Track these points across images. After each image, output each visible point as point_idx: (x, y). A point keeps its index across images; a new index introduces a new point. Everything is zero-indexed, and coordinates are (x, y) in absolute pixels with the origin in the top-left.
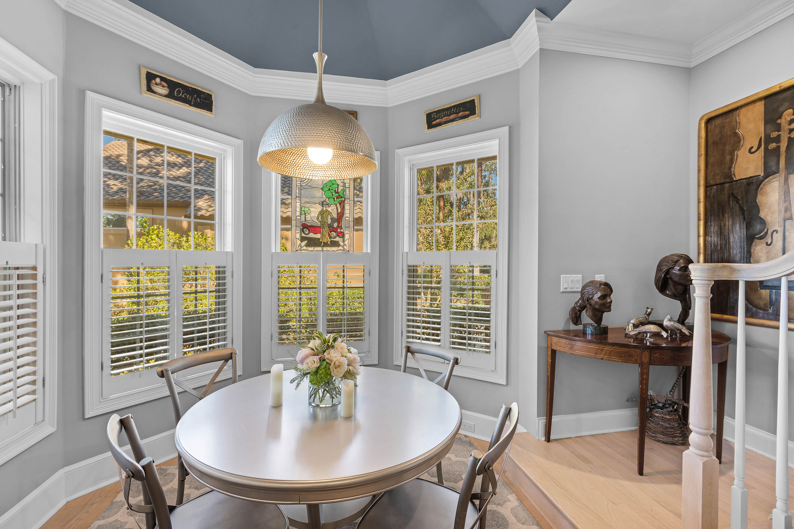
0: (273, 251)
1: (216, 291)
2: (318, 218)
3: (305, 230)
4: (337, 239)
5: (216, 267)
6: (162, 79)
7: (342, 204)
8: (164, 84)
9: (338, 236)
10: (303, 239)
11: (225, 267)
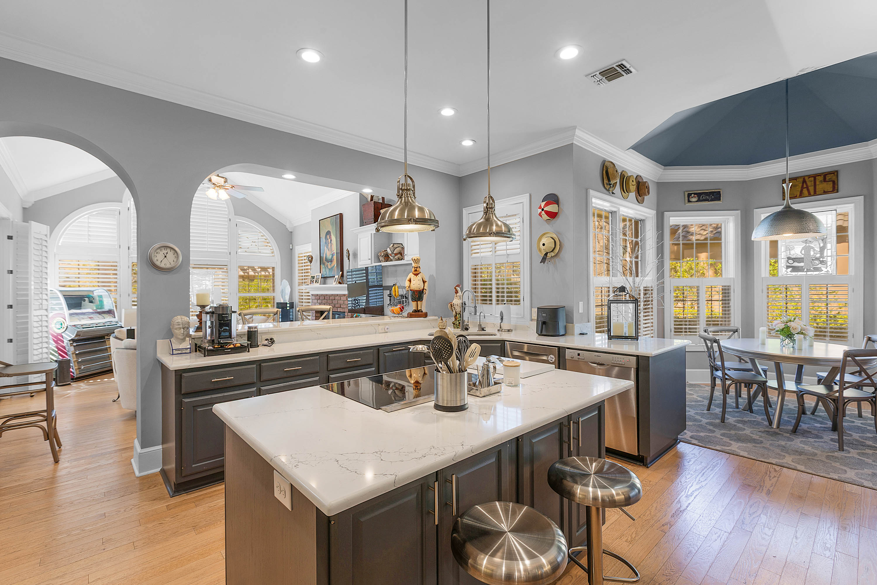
0: (763, 276)
1: (722, 300)
2: (801, 252)
3: (789, 261)
4: (820, 266)
5: (722, 286)
6: (695, 194)
7: (824, 240)
8: (696, 196)
9: (821, 263)
10: (788, 267)
11: (728, 286)
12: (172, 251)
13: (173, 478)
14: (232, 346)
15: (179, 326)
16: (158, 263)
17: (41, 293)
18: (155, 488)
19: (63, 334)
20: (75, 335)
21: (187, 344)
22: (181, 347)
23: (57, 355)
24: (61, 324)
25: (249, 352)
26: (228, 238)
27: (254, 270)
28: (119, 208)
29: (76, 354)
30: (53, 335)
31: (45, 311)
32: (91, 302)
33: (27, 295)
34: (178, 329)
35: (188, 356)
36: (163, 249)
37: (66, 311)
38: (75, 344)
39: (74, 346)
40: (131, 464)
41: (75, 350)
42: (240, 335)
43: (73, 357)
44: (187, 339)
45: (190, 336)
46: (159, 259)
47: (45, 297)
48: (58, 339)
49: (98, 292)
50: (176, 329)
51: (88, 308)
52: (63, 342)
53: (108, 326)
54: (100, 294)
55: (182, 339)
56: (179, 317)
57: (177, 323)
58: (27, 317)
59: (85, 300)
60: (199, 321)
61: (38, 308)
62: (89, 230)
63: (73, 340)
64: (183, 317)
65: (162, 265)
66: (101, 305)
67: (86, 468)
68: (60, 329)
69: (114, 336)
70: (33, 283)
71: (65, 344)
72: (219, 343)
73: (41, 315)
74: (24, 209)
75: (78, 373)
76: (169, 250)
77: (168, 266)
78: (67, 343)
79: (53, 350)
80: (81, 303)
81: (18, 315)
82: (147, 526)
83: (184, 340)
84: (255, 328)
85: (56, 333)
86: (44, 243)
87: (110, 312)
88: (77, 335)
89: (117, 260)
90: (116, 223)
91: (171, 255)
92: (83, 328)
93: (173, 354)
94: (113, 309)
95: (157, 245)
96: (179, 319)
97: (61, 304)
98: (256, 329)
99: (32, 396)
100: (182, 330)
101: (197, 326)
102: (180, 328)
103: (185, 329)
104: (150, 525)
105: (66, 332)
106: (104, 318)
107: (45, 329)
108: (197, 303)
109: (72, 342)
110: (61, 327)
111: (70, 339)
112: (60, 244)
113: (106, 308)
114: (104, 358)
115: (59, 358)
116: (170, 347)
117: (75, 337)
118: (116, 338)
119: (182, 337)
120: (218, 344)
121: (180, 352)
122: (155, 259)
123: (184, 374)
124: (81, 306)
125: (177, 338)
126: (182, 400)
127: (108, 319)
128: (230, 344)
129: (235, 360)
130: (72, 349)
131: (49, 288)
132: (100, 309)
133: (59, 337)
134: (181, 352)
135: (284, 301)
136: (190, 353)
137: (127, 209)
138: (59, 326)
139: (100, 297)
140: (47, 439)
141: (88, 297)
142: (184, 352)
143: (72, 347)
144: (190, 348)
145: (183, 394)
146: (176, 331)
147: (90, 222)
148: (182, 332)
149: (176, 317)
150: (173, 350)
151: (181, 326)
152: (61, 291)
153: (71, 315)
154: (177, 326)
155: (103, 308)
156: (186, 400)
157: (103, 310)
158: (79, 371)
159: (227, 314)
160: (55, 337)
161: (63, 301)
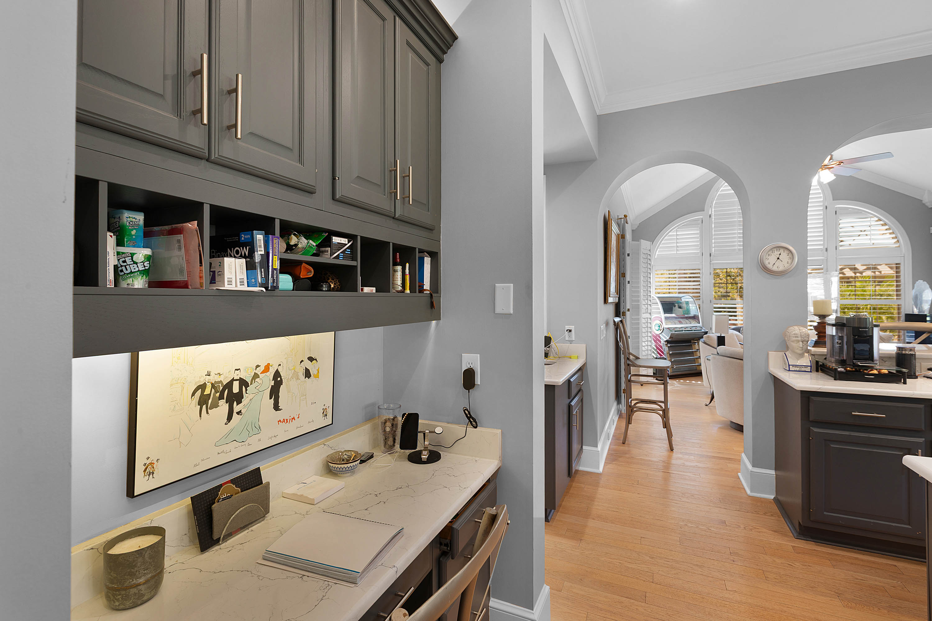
12: (786, 252)
13: (798, 517)
14: (875, 372)
15: (797, 338)
16: (770, 266)
17: (647, 299)
18: (770, 517)
19: (660, 335)
20: (669, 337)
21: (806, 361)
22: (799, 363)
23: (656, 353)
24: (659, 326)
25: (905, 383)
26: (824, 230)
27: (854, 269)
28: (702, 217)
29: (670, 354)
30: (653, 336)
31: (649, 314)
32: (680, 307)
33: (638, 301)
34: (796, 342)
35: (808, 375)
36: (775, 250)
37: (663, 315)
38: (669, 345)
39: (668, 347)
40: (739, 479)
41: (669, 350)
42: (884, 358)
43: (667, 356)
44: (806, 354)
45: (808, 351)
46: (771, 262)
47: (649, 303)
48: (657, 339)
49: (686, 298)
50: (792, 342)
51: (677, 312)
52: (660, 342)
53: (694, 330)
54: (687, 300)
55: (800, 354)
56: (796, 327)
57: (794, 334)
58: (638, 319)
59: (675, 305)
60: (817, 334)
61: (645, 312)
62: (677, 242)
63: (667, 341)
64: (801, 328)
65: (775, 268)
66: (688, 311)
67: (697, 465)
68: (658, 330)
69: (703, 341)
70: (642, 291)
71: (661, 345)
72: (855, 365)
73: (647, 318)
74: (632, 230)
75: (672, 371)
76: (782, 251)
77: (781, 268)
78: (663, 343)
79: (653, 348)
80: (672, 308)
81: (633, 317)
82: (775, 559)
83: (801, 356)
84: (911, 350)
85: (656, 334)
86: (649, 257)
87: (695, 318)
88: (670, 337)
89: (700, 268)
90: (699, 232)
91: (784, 256)
92: (675, 331)
93: (789, 370)
94: (697, 314)
95: (768, 247)
96: (796, 330)
97: (659, 309)
98: (912, 353)
99: (642, 385)
100: (801, 343)
101: (814, 340)
102: (798, 341)
103: (805, 343)
104: (778, 561)
105: (663, 333)
106: (691, 324)
107: (649, 330)
108: (815, 313)
109: (666, 343)
110: (659, 329)
111: (665, 340)
112: (656, 257)
113: (692, 314)
114: (694, 361)
115: (658, 356)
116: (785, 361)
117: (670, 338)
118: (705, 343)
119: (800, 352)
120: (852, 367)
121: (798, 369)
122: (766, 262)
123: (812, 397)
124: (672, 311)
125: (793, 352)
126: (810, 428)
127: (694, 324)
128: (872, 368)
129: (888, 393)
130: (667, 349)
131: (652, 296)
132: (687, 314)
133: (658, 337)
134: (800, 370)
135: (919, 312)
136: (811, 372)
137: (709, 217)
138: (657, 328)
139: (687, 303)
140: (665, 427)
141: (678, 303)
142: (803, 369)
143: (667, 347)
144: (811, 366)
145: (812, 422)
146: (794, 344)
147: (678, 235)
148: (801, 346)
149: (792, 328)
150: (789, 365)
151: (800, 339)
152: (658, 297)
153: (666, 318)
154: (795, 339)
155: (690, 314)
156: (816, 430)
157: (690, 315)
158: (672, 370)
159: (866, 328)
160: (655, 337)
161: (660, 306)
